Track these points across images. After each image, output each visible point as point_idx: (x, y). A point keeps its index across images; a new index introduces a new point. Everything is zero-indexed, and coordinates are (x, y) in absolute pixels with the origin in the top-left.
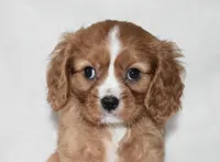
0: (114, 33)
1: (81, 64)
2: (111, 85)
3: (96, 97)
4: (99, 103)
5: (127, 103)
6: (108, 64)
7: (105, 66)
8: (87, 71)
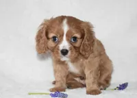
0: (65, 22)
1: (51, 35)
2: (65, 44)
3: (58, 49)
4: (60, 52)
5: (72, 52)
6: (63, 35)
7: (62, 36)
8: (54, 38)
